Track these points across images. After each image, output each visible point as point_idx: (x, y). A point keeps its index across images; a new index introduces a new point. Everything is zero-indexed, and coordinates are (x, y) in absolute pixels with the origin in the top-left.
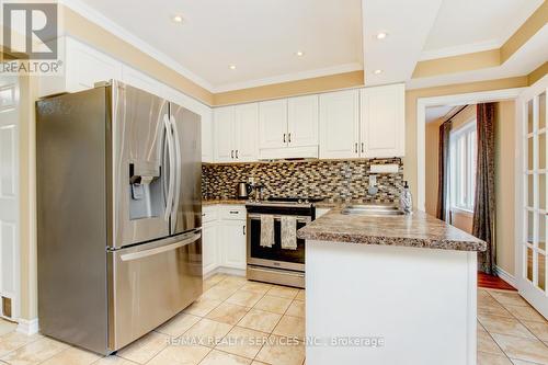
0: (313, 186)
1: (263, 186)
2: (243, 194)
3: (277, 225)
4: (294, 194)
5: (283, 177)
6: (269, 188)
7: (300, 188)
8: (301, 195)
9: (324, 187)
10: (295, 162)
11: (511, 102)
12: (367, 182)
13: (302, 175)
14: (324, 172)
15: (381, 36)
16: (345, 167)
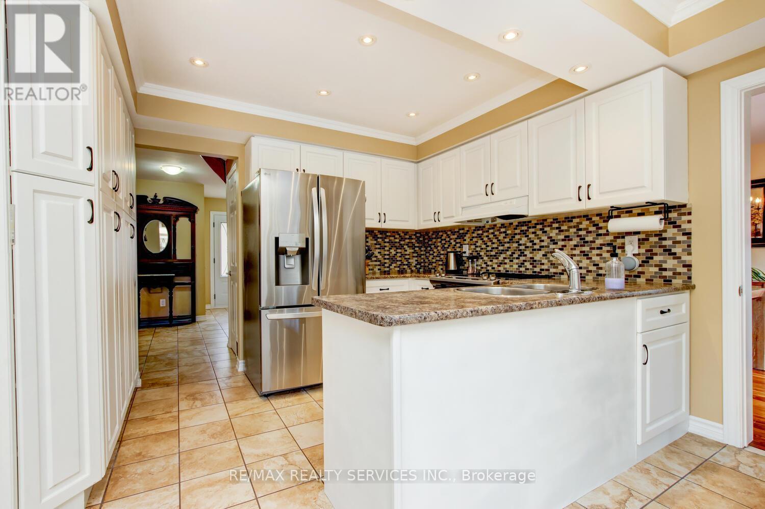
0: (538, 256)
1: (478, 257)
2: (452, 267)
5: (501, 243)
6: (486, 258)
7: (522, 258)
8: (522, 269)
12: (622, 247)
13: (524, 240)
14: (553, 234)
16: (585, 224)
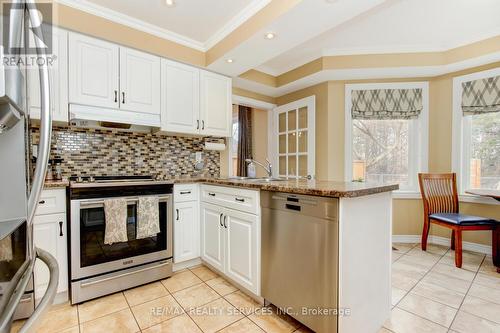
0: (139, 161)
3: (132, 210)
4: (114, 171)
5: (96, 148)
8: (123, 172)
9: (152, 163)
10: (115, 130)
11: (264, 111)
12: (194, 158)
13: (125, 148)
14: (152, 145)
15: (270, 36)
16: (174, 142)
